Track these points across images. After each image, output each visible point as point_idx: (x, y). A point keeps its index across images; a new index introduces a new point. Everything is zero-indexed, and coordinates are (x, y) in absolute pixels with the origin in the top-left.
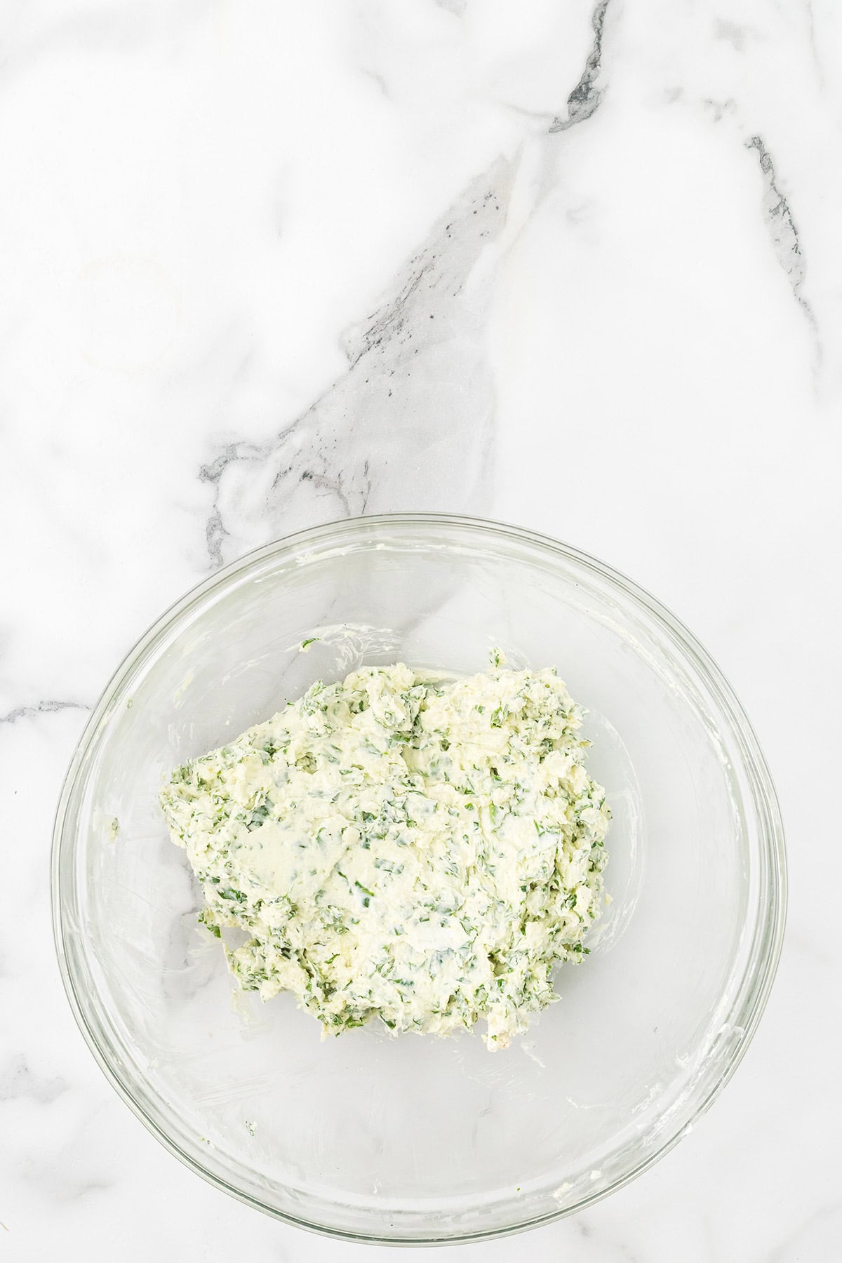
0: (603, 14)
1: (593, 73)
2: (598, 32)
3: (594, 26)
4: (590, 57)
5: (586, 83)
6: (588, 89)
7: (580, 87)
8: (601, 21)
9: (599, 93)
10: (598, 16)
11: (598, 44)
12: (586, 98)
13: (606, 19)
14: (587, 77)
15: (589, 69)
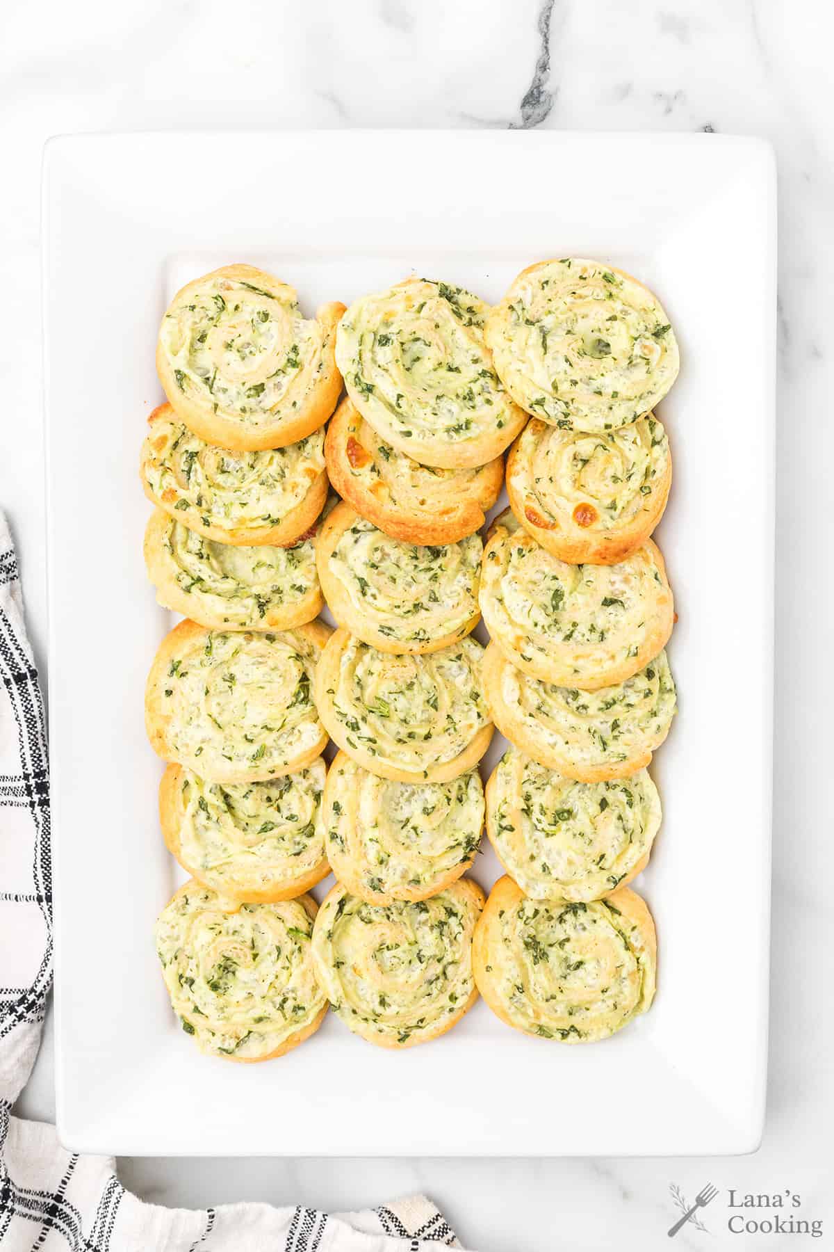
0: (548, 17)
1: (543, 77)
2: (545, 36)
3: (541, 30)
4: (539, 61)
5: (538, 87)
6: (540, 93)
7: (532, 92)
8: (547, 25)
9: (551, 96)
10: (543, 19)
11: (546, 48)
12: (538, 101)
13: (552, 22)
14: (538, 81)
15: (539, 73)
